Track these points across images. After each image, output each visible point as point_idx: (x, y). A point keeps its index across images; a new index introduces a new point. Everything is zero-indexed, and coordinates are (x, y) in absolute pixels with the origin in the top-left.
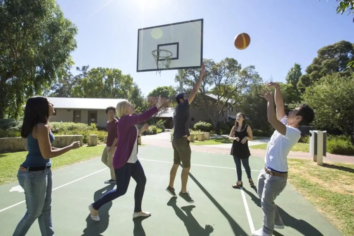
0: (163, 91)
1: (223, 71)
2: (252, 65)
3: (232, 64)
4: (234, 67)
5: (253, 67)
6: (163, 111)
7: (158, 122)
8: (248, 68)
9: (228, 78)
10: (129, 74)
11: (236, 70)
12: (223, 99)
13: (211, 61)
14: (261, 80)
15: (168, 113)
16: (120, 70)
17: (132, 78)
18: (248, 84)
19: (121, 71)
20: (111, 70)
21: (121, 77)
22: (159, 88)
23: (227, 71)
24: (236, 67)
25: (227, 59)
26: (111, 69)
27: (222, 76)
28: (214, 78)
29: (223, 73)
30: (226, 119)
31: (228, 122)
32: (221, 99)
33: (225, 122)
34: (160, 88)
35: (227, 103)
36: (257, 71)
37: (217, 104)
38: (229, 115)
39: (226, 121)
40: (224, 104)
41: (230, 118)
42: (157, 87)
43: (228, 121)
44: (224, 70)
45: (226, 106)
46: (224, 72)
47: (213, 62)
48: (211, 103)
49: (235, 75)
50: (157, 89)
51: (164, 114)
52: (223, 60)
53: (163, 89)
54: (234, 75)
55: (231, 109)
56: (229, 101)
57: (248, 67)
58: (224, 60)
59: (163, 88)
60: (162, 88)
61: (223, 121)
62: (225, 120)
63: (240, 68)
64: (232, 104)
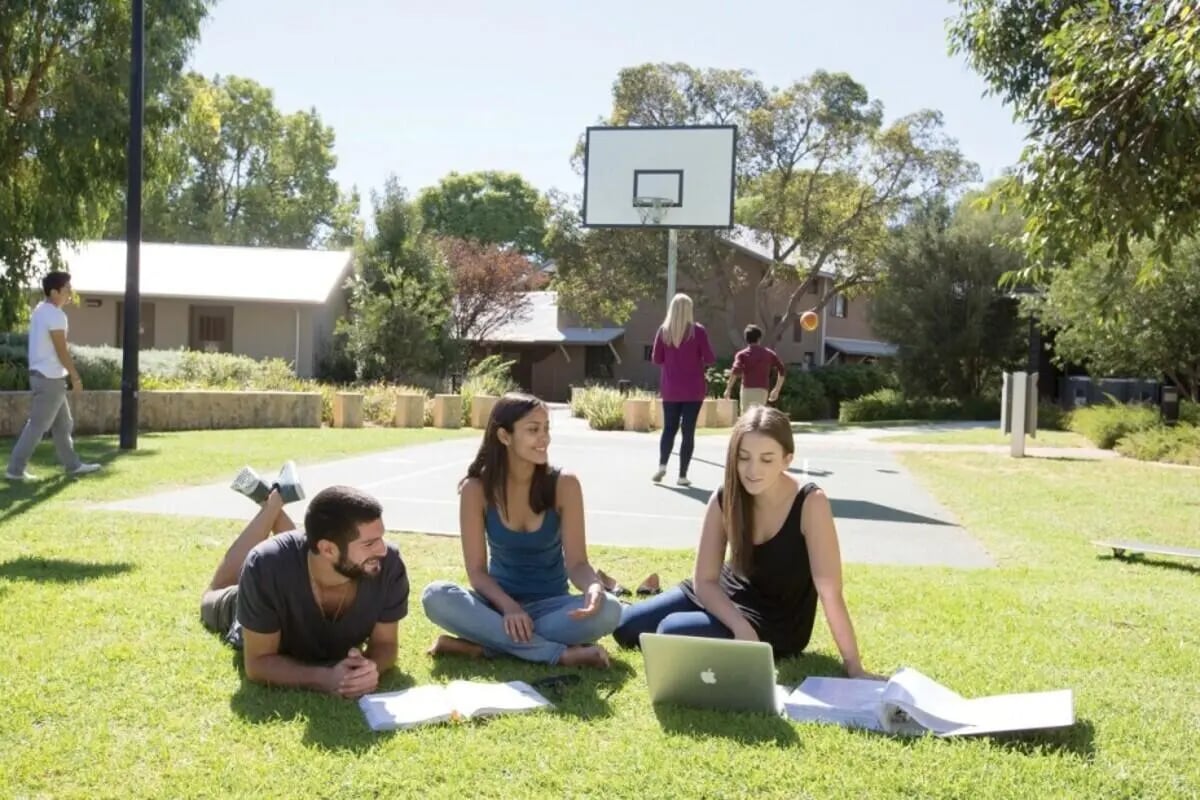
0: (475, 196)
1: (802, 128)
2: (933, 109)
3: (841, 103)
4: (849, 116)
5: (932, 117)
6: (502, 311)
7: (476, 364)
8: (915, 119)
9: (822, 161)
10: (314, 111)
11: (858, 131)
12: (800, 258)
13: (750, 79)
14: (974, 174)
15: (529, 320)
16: (264, 85)
17: (331, 129)
18: (914, 190)
19: (269, 93)
20: (216, 83)
21: (275, 125)
22: (455, 180)
23: (818, 132)
24: (857, 116)
25: (822, 78)
26: (217, 76)
27: (793, 155)
28: (759, 158)
29: (801, 140)
30: (811, 354)
31: (823, 368)
32: (789, 260)
33: (805, 367)
34: (462, 183)
35: (816, 280)
36: (952, 137)
37: (771, 284)
38: (827, 335)
39: (812, 364)
40: (803, 280)
41: (830, 350)
42: (444, 175)
43: (821, 360)
44: (805, 125)
45: (815, 292)
46: (806, 134)
47: (756, 85)
48: (740, 276)
49: (855, 150)
50: (444, 187)
51: (511, 326)
52: (800, 82)
53: (477, 189)
54: (850, 149)
55: (839, 309)
56: (827, 268)
57: (915, 115)
58: (807, 83)
59: (479, 181)
60: (470, 181)
61: (800, 364)
62: (807, 358)
63: (875, 120)
64: (840, 283)
